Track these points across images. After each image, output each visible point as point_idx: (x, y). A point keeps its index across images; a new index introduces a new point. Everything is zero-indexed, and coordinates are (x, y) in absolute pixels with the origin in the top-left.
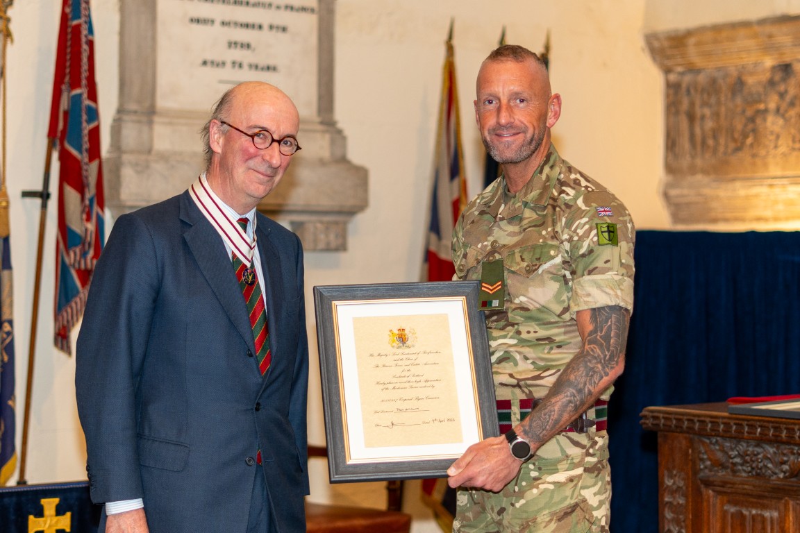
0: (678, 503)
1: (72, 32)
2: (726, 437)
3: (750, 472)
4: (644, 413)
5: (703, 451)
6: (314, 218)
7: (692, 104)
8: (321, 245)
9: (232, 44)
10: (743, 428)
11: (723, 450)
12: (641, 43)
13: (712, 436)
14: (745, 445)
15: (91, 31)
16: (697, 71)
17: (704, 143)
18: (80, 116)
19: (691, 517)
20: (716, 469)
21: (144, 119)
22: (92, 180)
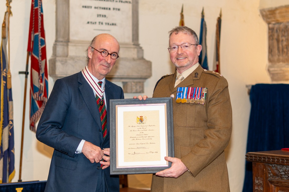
0: (260, 190)
1: (35, 11)
2: (278, 164)
3: (287, 178)
4: (247, 155)
5: (270, 170)
6: (131, 80)
7: (278, 36)
8: (134, 91)
9: (99, 16)
10: (284, 161)
11: (277, 169)
12: (259, 13)
13: (272, 164)
14: (285, 167)
15: (42, 11)
16: (281, 23)
17: (283, 50)
18: (38, 43)
20: (275, 176)
21: (65, 44)
22: (43, 67)
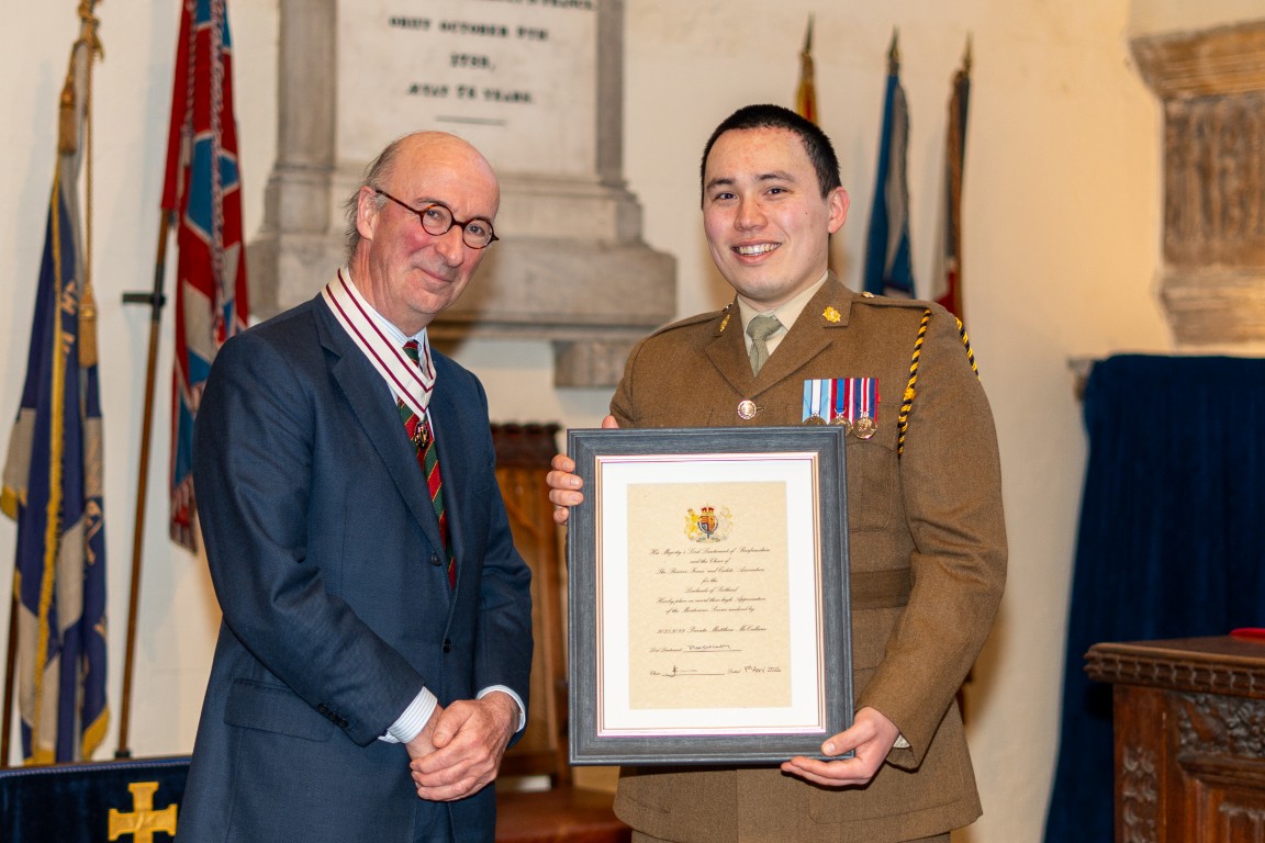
0: (1146, 800)
1: (197, 41)
2: (1221, 694)
4: (1091, 653)
5: (1185, 716)
6: (589, 335)
7: (1206, 152)
8: (602, 379)
9: (458, 59)
10: (1248, 680)
11: (1216, 716)
12: (1124, 53)
13: (1198, 691)
14: (1251, 707)
15: (227, 39)
16: (1217, 98)
17: (1225, 214)
18: (210, 175)
19: (1165, 823)
20: (1205, 745)
21: (317, 178)
22: (229, 276)
